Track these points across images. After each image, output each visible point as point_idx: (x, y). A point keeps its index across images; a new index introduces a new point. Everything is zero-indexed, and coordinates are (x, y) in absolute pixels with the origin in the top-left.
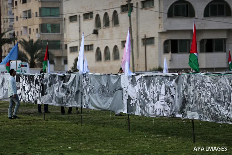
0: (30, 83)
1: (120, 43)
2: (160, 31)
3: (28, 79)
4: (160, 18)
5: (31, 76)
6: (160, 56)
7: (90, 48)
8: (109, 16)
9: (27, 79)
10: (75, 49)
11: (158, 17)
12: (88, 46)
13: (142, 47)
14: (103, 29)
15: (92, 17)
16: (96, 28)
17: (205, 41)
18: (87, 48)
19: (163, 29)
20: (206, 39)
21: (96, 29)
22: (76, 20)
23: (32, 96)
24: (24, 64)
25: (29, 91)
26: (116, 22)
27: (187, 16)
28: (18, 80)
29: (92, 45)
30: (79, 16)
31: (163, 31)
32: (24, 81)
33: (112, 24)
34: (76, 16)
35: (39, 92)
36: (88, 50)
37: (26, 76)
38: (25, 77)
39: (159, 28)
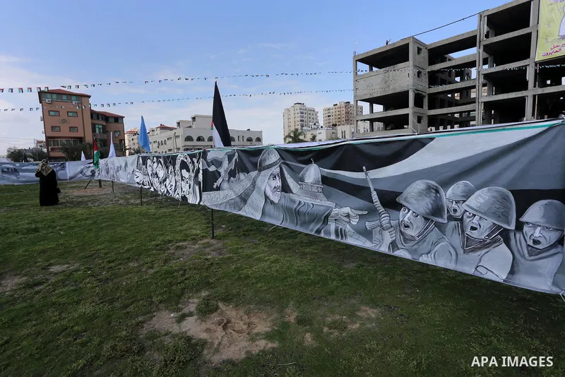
0: (167, 168)
3: (162, 162)
5: (168, 157)
9: (160, 162)
23: (173, 187)
25: (166, 178)
26: (165, 144)
28: (145, 163)
32: (155, 164)
35: (192, 183)
37: (158, 157)
38: (157, 159)
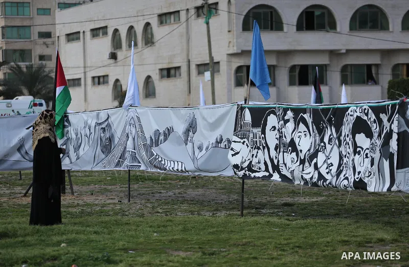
0: (321, 131)
1: (158, 71)
2: (231, 52)
4: (229, 31)
5: (325, 111)
6: (230, 91)
7: (101, 80)
8: (137, 32)
10: (76, 82)
11: (227, 30)
12: (99, 77)
13: (196, 77)
14: (126, 50)
15: (105, 33)
16: (113, 49)
17: (297, 67)
18: (96, 80)
19: (235, 48)
20: (298, 65)
21: (113, 51)
22: (78, 39)
24: (38, 102)
27: (272, 29)
28: (259, 122)
29: (105, 77)
30: (84, 32)
31: (235, 52)
32: (290, 125)
33: (142, 43)
34: (79, 32)
36: (99, 83)
38: (296, 114)
39: (229, 47)
